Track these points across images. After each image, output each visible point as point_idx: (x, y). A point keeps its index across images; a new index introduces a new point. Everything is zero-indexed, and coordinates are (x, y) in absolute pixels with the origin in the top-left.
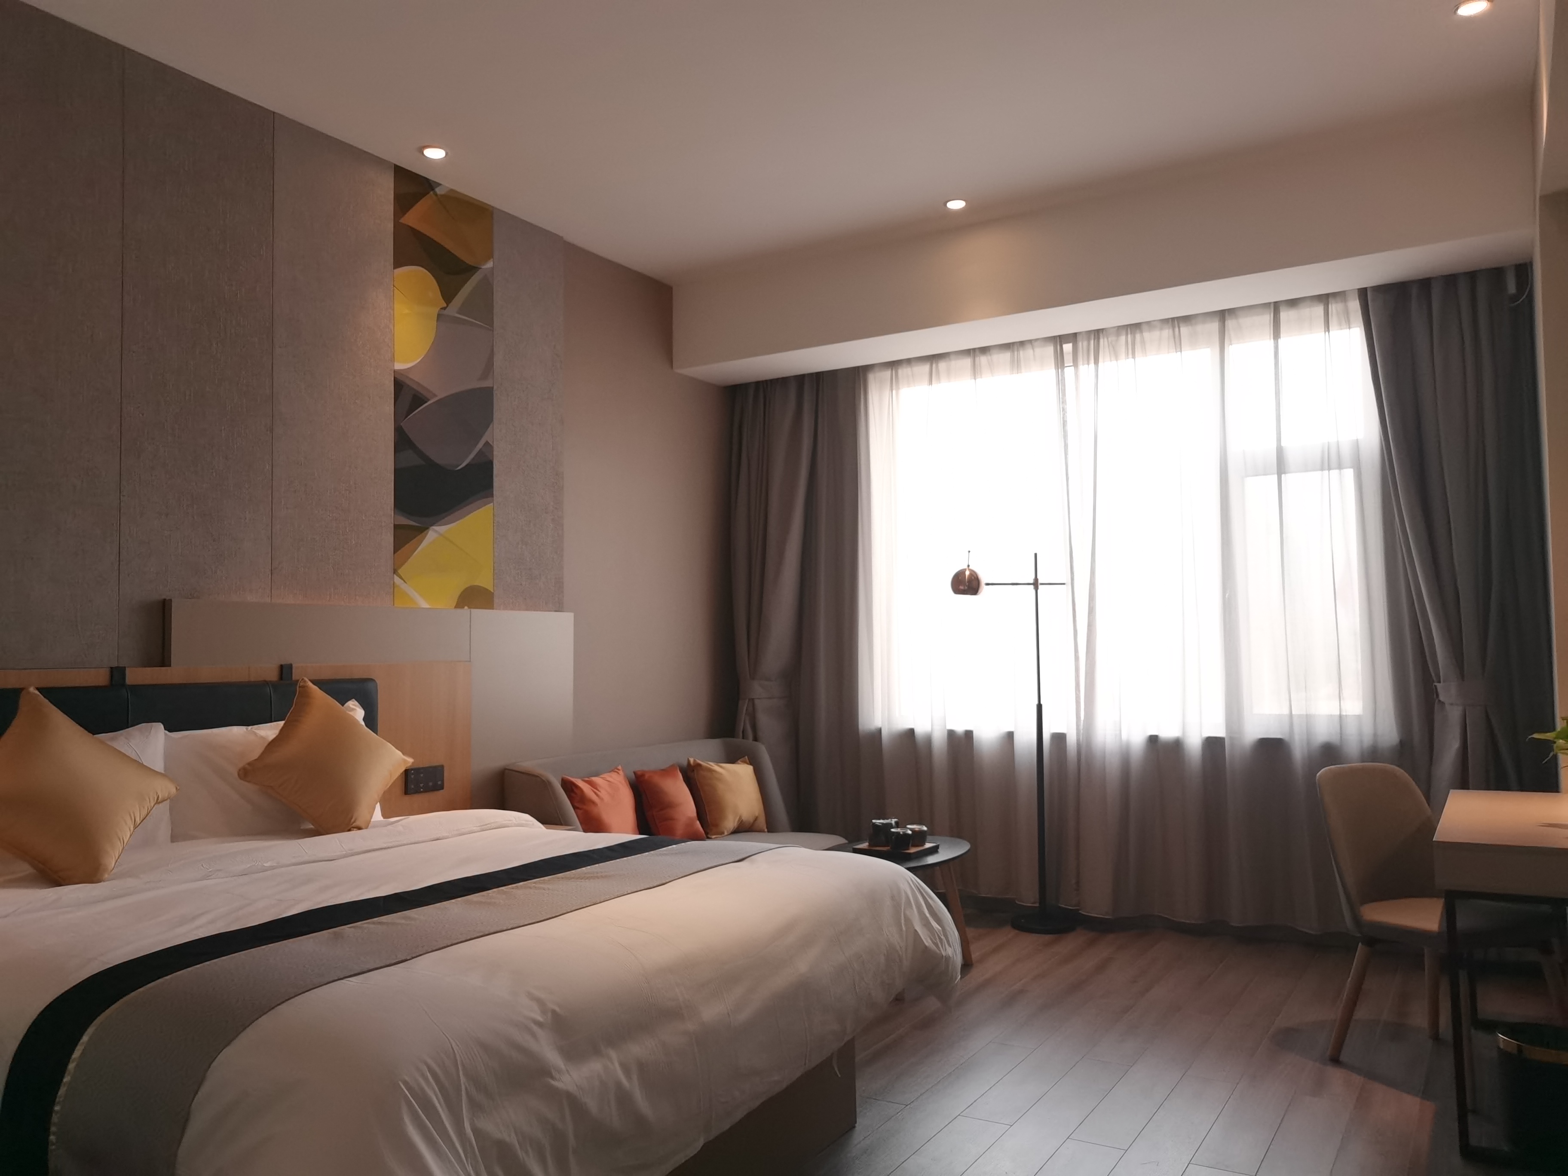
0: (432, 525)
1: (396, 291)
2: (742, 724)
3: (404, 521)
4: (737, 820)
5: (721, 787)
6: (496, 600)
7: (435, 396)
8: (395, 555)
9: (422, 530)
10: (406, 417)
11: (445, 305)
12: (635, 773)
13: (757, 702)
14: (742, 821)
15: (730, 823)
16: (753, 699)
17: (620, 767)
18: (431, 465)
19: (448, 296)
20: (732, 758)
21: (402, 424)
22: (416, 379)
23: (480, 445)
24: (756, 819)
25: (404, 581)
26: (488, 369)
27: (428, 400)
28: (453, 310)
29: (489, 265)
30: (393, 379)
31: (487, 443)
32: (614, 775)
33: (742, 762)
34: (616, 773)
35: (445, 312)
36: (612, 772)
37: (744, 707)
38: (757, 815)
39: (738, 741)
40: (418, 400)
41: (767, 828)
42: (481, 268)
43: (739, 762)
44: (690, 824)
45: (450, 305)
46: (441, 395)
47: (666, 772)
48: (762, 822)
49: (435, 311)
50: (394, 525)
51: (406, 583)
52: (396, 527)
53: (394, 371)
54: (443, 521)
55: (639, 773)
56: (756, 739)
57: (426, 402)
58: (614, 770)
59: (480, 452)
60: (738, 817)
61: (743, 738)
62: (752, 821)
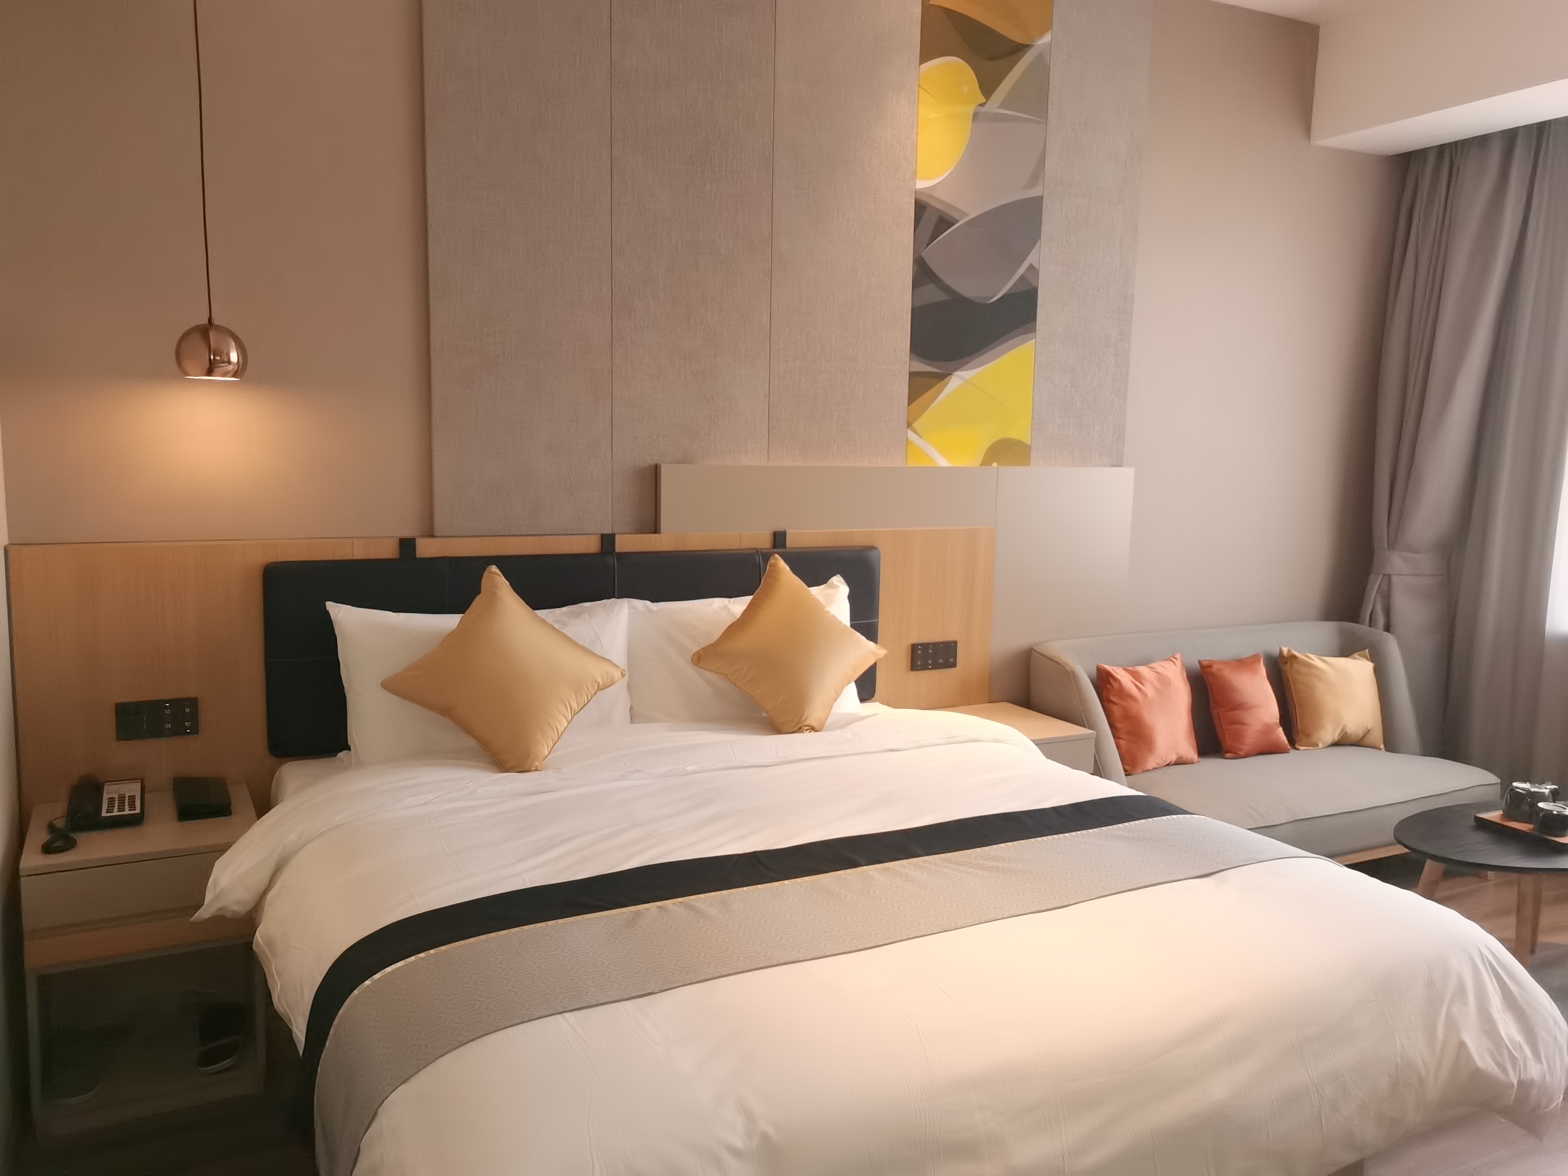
0: (956, 370)
1: (922, 92)
2: (1371, 607)
3: (922, 367)
4: (1339, 731)
5: (1320, 689)
6: (1033, 454)
7: (967, 215)
8: (910, 407)
9: (943, 377)
10: (927, 246)
11: (984, 100)
12: (1200, 662)
13: (1395, 579)
14: (1346, 733)
15: (1329, 734)
16: (1390, 575)
17: (1178, 656)
18: (958, 300)
19: (987, 87)
20: (1346, 651)
21: (922, 254)
22: (943, 198)
23: (1021, 271)
24: (1368, 732)
25: (919, 436)
26: (1037, 174)
27: (958, 221)
28: (994, 106)
29: (1047, 38)
30: (913, 201)
31: (1031, 268)
32: (1168, 665)
33: (1359, 655)
34: (1171, 662)
35: (985, 109)
36: (1168, 661)
37: (1375, 585)
38: (1369, 728)
39: (1362, 629)
40: (944, 222)
41: (1385, 743)
42: (1034, 45)
43: (1356, 655)
44: (1267, 730)
45: (989, 101)
46: (974, 214)
47: (1244, 664)
48: (1377, 736)
49: (970, 109)
50: (909, 373)
51: (921, 437)
52: (912, 375)
53: (916, 192)
54: (969, 364)
55: (1205, 663)
56: (1388, 628)
57: (953, 224)
58: (1170, 659)
59: (1022, 278)
60: (1341, 728)
61: (1370, 626)
62: (1361, 734)
